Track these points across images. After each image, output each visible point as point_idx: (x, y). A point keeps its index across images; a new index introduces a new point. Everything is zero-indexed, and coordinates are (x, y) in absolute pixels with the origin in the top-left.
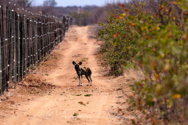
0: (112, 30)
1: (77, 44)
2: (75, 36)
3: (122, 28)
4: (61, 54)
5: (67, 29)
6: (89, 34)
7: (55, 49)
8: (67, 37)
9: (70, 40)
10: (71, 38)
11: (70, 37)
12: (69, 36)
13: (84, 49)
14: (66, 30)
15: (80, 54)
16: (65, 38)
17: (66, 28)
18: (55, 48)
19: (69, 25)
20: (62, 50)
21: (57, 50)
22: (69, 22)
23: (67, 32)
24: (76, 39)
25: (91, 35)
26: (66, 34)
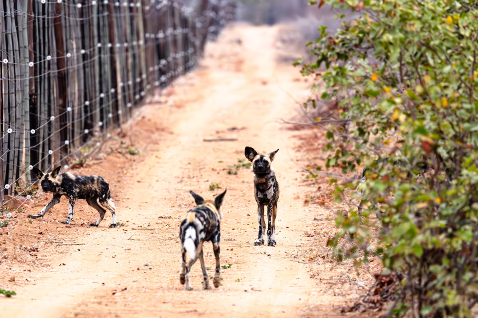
0: (401, 35)
1: (238, 80)
2: (236, 54)
3: (462, 22)
4: (165, 124)
5: (216, 33)
6: (278, 48)
7: (150, 103)
8: (212, 56)
9: (220, 67)
10: (224, 60)
11: (222, 56)
12: (216, 54)
13: (256, 102)
14: (210, 37)
15: (239, 126)
16: (206, 62)
17: (212, 29)
18: (148, 100)
19: (222, 22)
20: (174, 109)
21: (157, 106)
22: (222, 13)
23: (213, 40)
24: (239, 65)
25: (285, 53)
26: (210, 47)
